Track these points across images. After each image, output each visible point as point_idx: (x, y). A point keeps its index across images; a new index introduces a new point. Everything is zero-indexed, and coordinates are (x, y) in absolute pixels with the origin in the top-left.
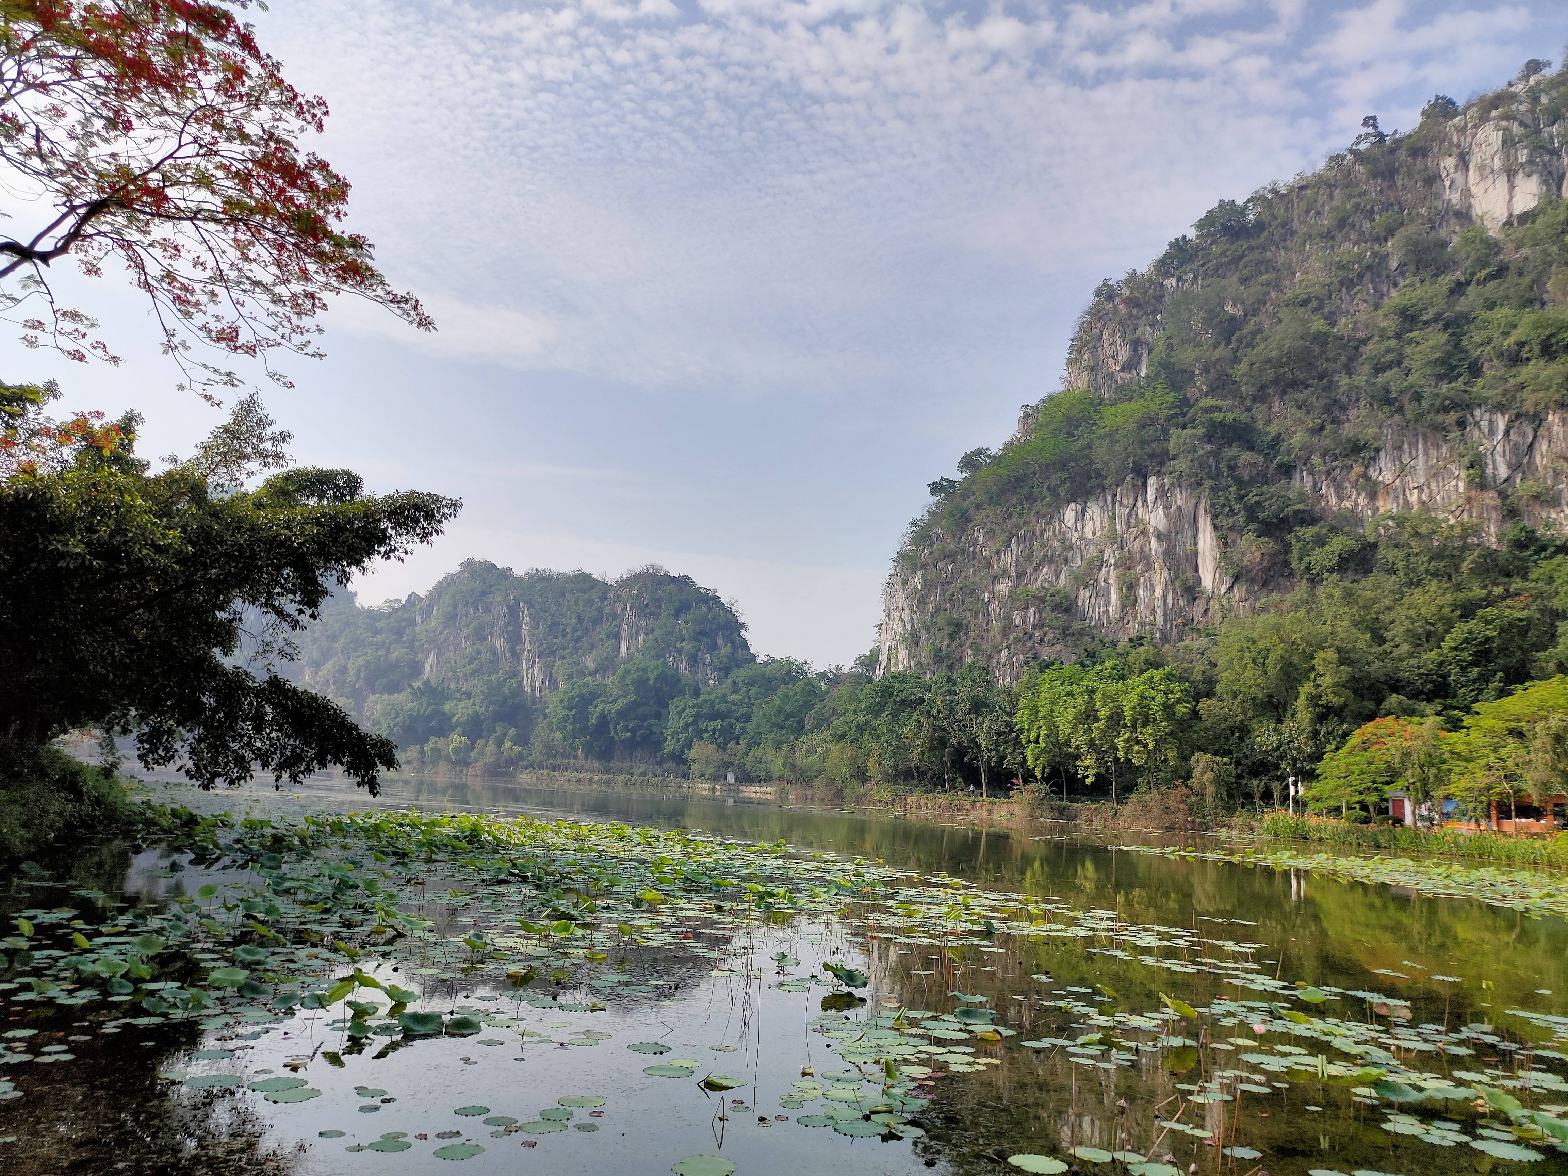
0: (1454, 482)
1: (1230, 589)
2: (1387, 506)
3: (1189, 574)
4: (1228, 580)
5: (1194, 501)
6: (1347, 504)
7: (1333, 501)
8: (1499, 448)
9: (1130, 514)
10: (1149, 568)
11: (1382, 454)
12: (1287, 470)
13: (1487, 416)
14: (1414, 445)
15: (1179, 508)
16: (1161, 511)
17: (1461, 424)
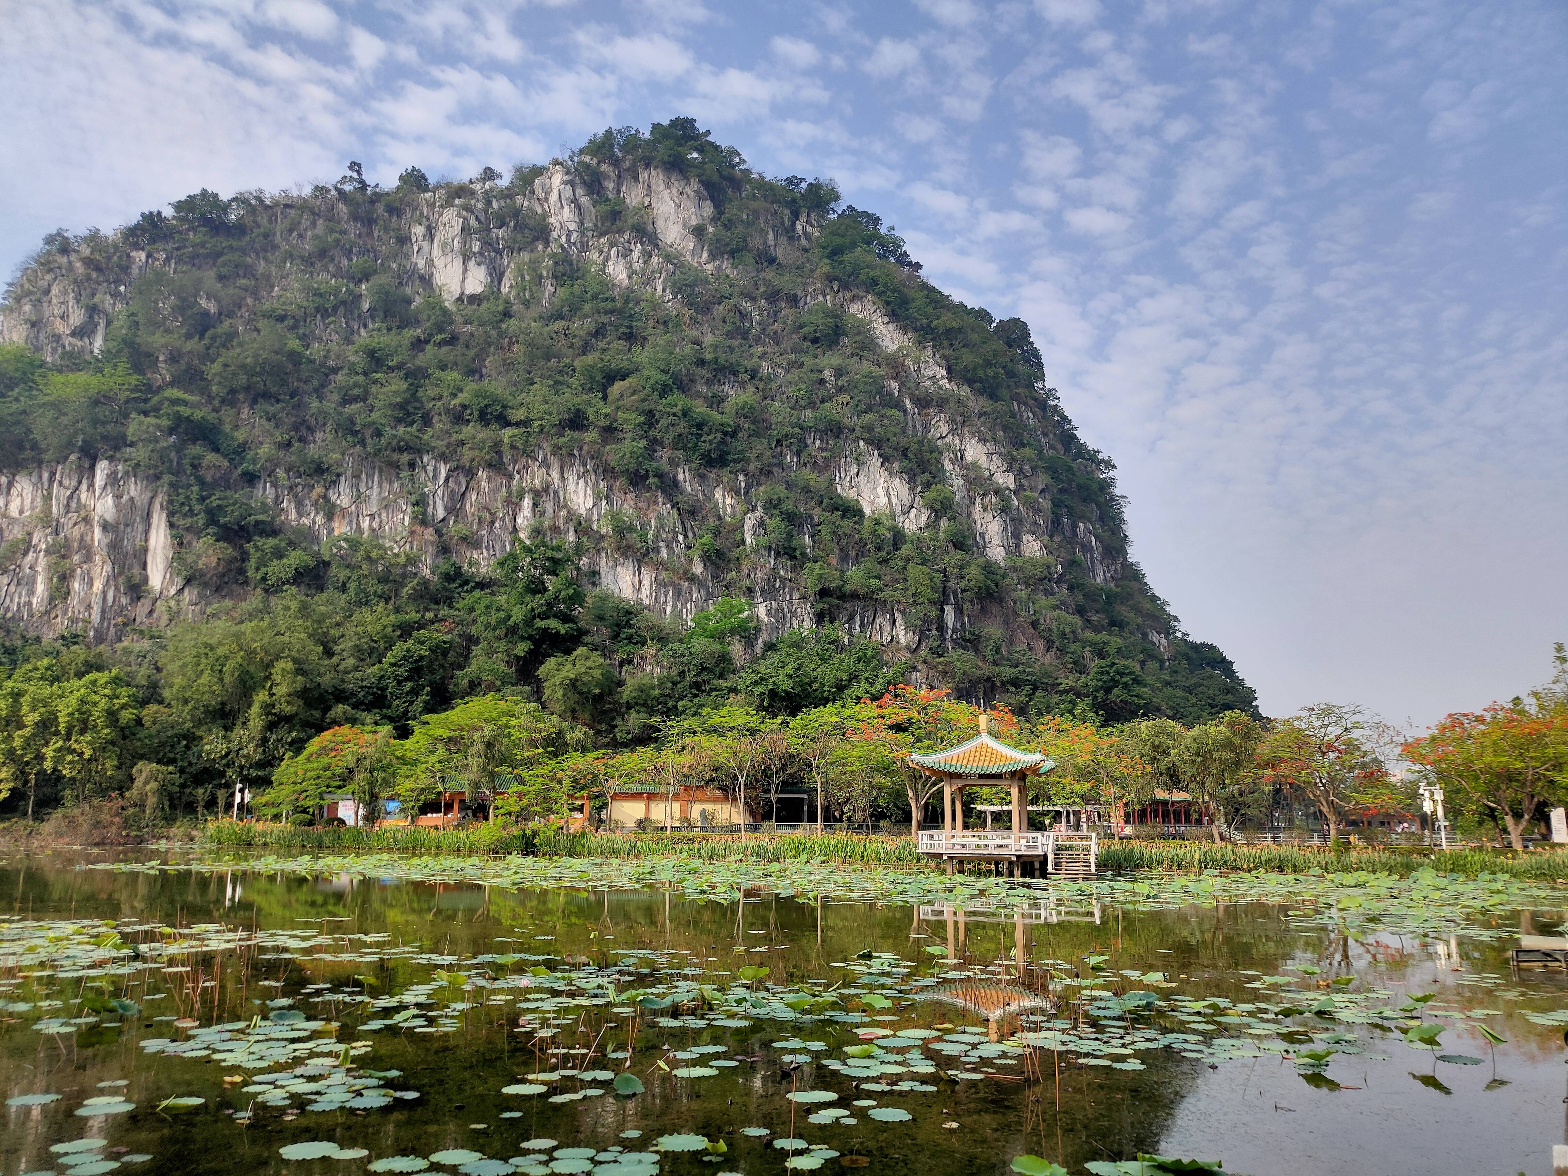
0: (401, 516)
1: (181, 591)
2: (341, 528)
3: (136, 571)
4: (179, 582)
5: (149, 494)
6: (305, 521)
7: (293, 516)
8: (440, 492)
9: (70, 497)
10: (88, 558)
11: (342, 479)
12: (251, 478)
13: (433, 462)
14: (370, 476)
15: (132, 499)
16: (110, 500)
17: (412, 465)
